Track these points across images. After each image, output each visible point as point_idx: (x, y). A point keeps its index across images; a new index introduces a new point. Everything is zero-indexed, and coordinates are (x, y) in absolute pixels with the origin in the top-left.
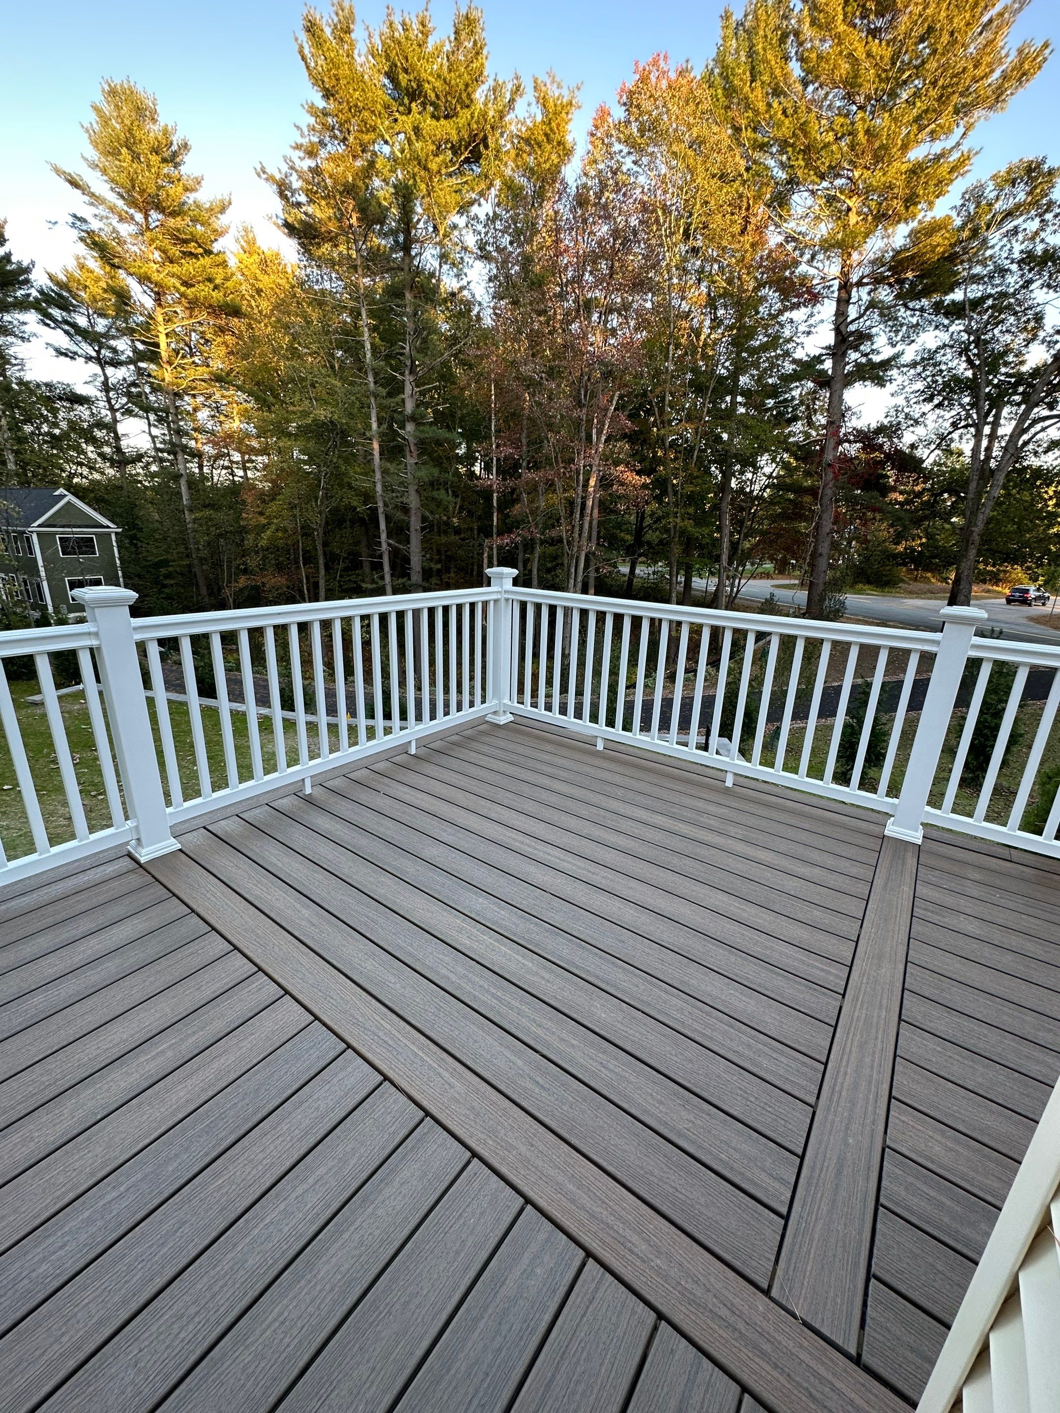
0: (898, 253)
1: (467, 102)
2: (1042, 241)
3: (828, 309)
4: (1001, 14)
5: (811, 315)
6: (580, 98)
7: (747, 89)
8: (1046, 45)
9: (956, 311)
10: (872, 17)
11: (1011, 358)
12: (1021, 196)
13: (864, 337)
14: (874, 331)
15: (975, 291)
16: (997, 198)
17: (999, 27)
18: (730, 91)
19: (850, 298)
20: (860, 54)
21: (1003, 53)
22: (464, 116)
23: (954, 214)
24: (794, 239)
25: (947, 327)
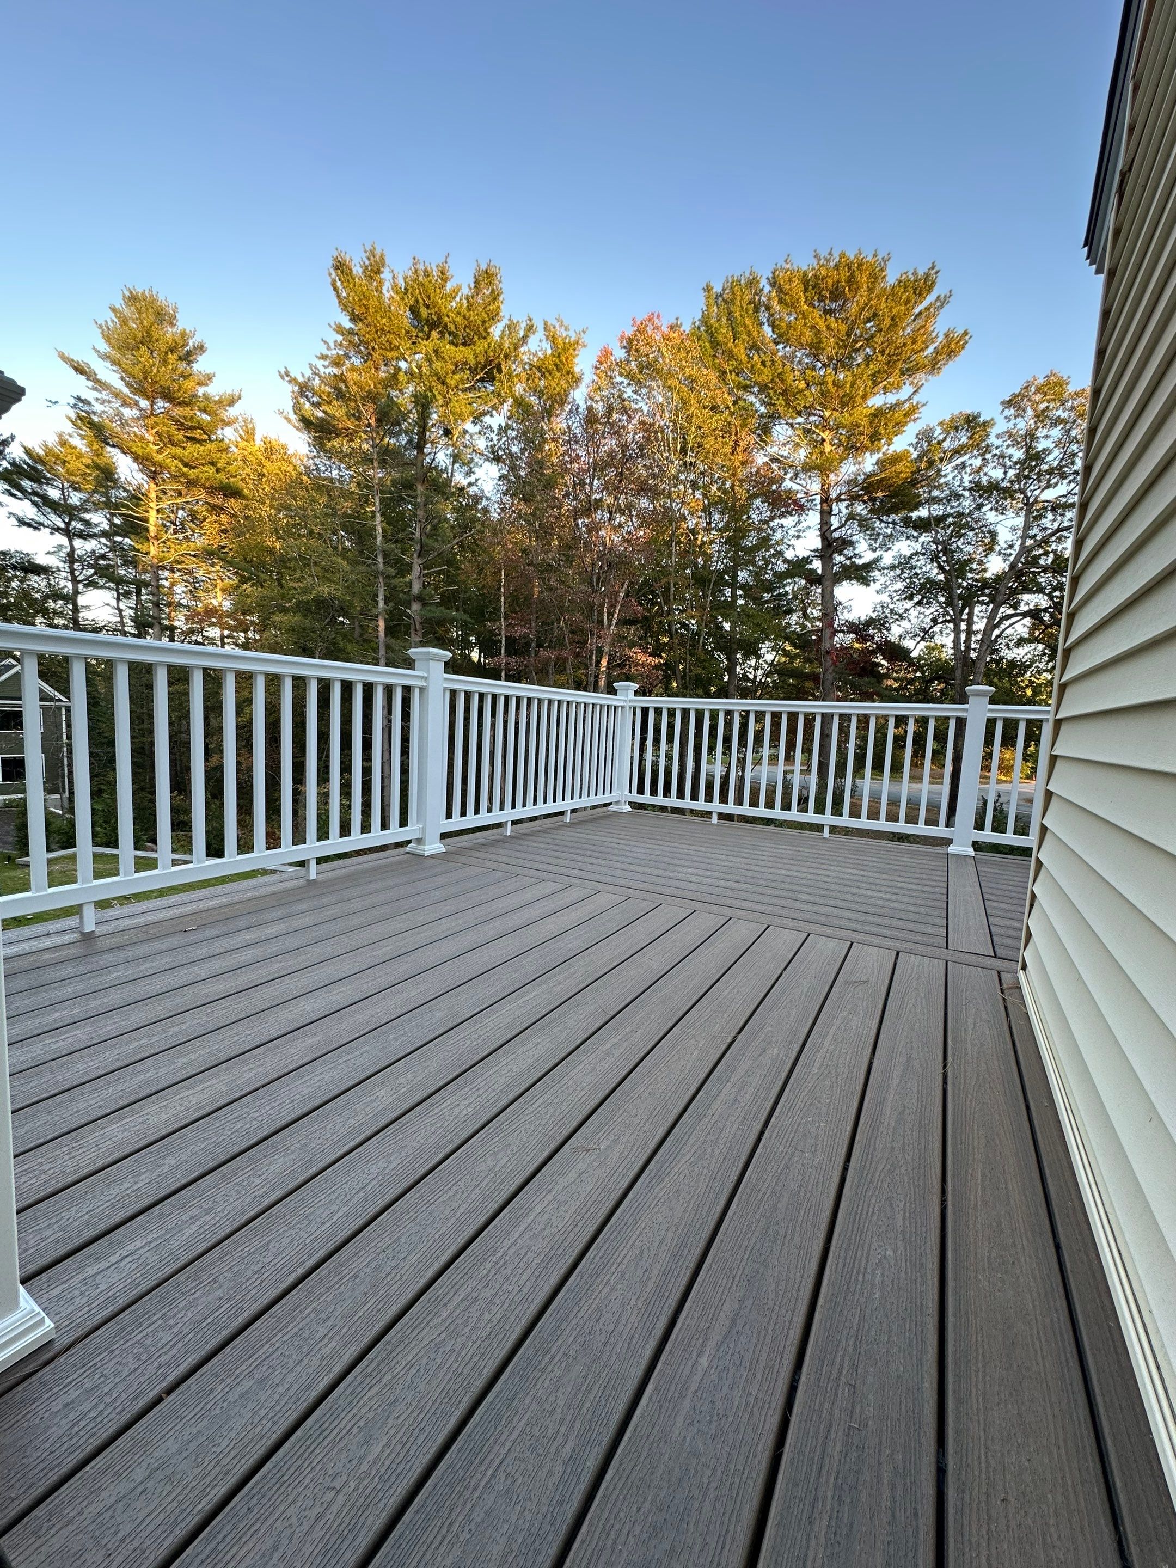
0: (869, 476)
1: (484, 334)
2: (985, 474)
3: (813, 518)
4: (927, 309)
5: (799, 522)
6: (585, 339)
7: (730, 344)
8: (966, 333)
9: (923, 525)
10: (827, 301)
11: (975, 566)
12: (964, 440)
13: (846, 543)
14: (854, 538)
15: (938, 510)
16: (945, 439)
17: (928, 317)
18: (715, 344)
19: (831, 510)
20: (821, 325)
21: (934, 335)
22: (481, 346)
23: (911, 449)
24: (777, 461)
25: (917, 539)
